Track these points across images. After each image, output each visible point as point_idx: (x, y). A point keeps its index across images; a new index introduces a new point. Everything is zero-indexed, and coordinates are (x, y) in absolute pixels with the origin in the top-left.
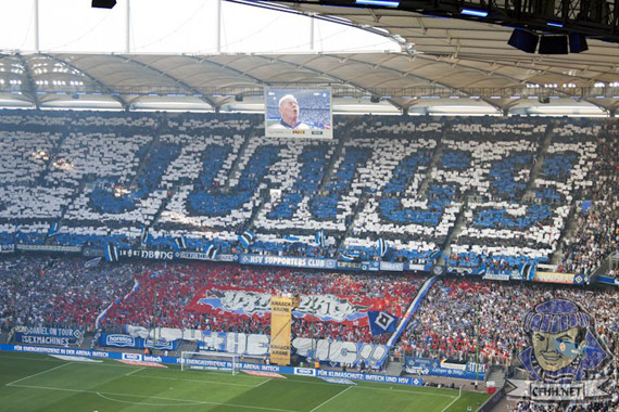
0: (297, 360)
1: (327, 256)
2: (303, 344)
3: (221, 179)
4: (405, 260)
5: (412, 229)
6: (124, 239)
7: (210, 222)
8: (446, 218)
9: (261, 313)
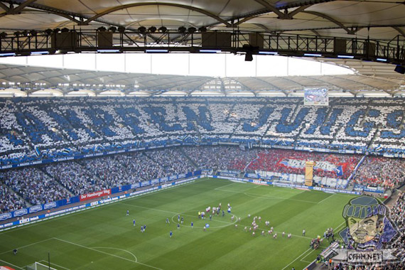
0: (315, 184)
1: (326, 148)
2: (317, 179)
3: (288, 120)
4: (355, 149)
5: (358, 138)
6: (254, 141)
7: (284, 135)
8: (370, 134)
9: (302, 168)
